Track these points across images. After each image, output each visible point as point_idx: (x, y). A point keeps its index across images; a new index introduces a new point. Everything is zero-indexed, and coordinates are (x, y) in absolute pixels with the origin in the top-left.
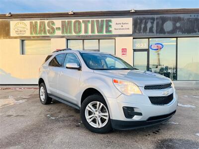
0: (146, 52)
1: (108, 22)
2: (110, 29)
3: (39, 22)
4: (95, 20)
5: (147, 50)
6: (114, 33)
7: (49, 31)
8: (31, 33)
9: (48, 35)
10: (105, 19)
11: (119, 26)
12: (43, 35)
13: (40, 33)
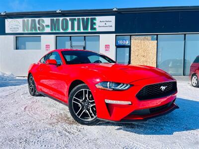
0: (128, 49)
1: (92, 20)
2: (95, 27)
3: (30, 19)
4: (81, 17)
6: (98, 30)
7: (39, 28)
8: (24, 30)
9: (38, 32)
10: (90, 17)
11: (103, 24)
12: (34, 32)
13: (31, 30)
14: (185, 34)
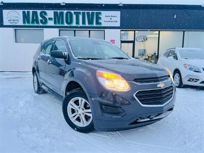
0: (132, 44)
1: (98, 14)
2: (100, 21)
3: (31, 11)
4: (86, 11)
5: (133, 42)
6: (103, 25)
7: (41, 21)
8: (24, 22)
9: (41, 25)
10: (95, 12)
11: (108, 19)
12: (36, 25)
13: (33, 22)
14: (184, 31)
